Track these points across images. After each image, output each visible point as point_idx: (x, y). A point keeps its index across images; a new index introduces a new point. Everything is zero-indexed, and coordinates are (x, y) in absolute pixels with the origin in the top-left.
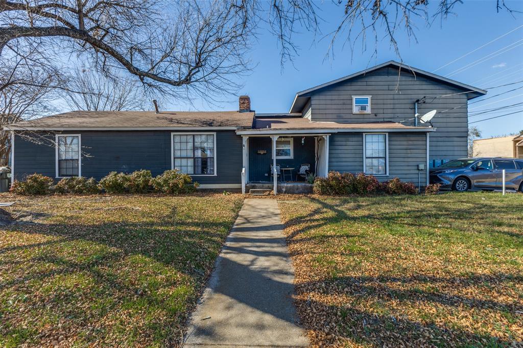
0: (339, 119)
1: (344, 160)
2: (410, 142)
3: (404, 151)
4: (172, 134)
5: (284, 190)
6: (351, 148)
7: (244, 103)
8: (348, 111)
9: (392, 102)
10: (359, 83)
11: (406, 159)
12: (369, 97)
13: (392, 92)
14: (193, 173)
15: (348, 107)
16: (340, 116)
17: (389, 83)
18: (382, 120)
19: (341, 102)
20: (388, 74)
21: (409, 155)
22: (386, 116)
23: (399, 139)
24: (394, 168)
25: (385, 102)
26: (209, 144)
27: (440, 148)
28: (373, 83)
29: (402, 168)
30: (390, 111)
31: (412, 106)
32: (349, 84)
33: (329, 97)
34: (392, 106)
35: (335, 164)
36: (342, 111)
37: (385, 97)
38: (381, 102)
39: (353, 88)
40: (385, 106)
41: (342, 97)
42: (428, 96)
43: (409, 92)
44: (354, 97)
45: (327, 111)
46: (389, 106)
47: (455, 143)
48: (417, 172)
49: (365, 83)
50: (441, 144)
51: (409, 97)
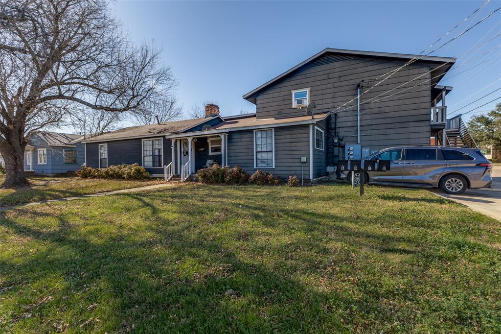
0: (279, 115)
1: (239, 154)
2: (295, 135)
3: (289, 145)
4: (142, 140)
5: (195, 179)
6: (245, 143)
7: (208, 110)
8: (288, 106)
9: (332, 90)
10: (298, 77)
11: (290, 152)
12: (308, 90)
13: (332, 81)
14: (152, 166)
15: (288, 102)
16: (280, 112)
17: (328, 72)
18: (321, 111)
19: (282, 98)
20: (328, 62)
21: (293, 148)
22: (325, 106)
23: (284, 133)
24: (279, 161)
25: (325, 92)
26: (160, 145)
27: (390, 137)
28: (312, 75)
29: (286, 161)
30: (330, 101)
31: (353, 92)
32: (289, 80)
33: (271, 96)
34: (331, 96)
35: (233, 158)
36: (282, 107)
37: (324, 87)
38: (320, 92)
39: (292, 83)
40: (325, 96)
41: (282, 94)
42: (366, 78)
43: (352, 77)
44: (293, 92)
45: (269, 109)
46: (328, 96)
47: (412, 130)
48: (300, 164)
49: (304, 77)
50: (391, 131)
51: (352, 82)
